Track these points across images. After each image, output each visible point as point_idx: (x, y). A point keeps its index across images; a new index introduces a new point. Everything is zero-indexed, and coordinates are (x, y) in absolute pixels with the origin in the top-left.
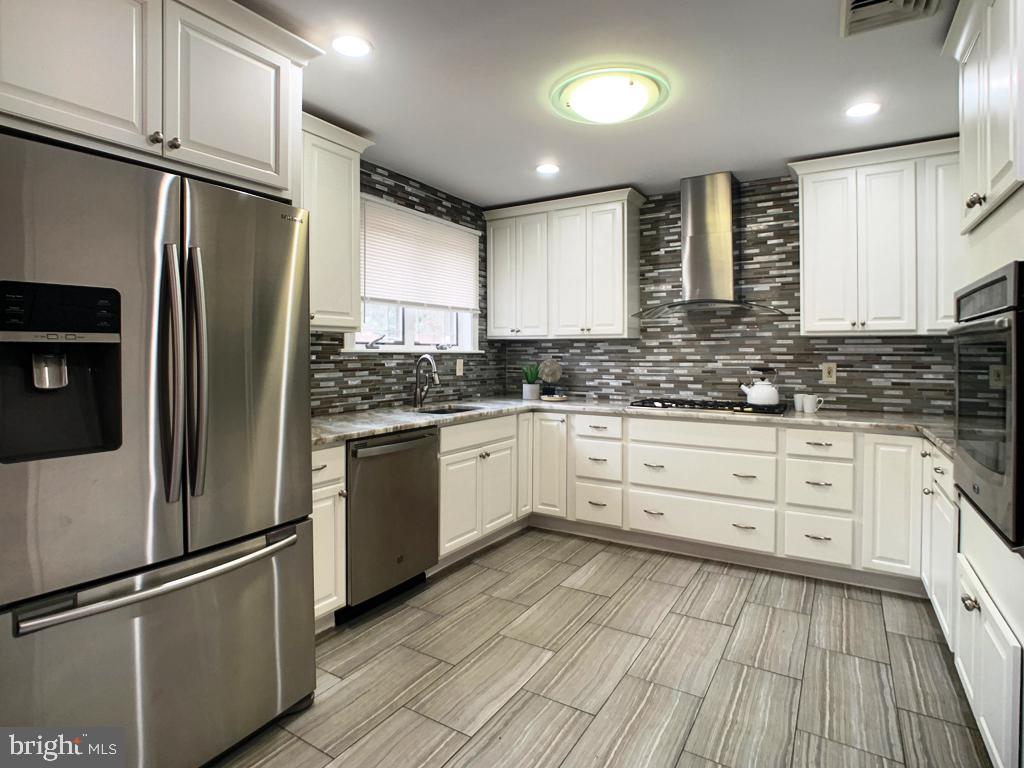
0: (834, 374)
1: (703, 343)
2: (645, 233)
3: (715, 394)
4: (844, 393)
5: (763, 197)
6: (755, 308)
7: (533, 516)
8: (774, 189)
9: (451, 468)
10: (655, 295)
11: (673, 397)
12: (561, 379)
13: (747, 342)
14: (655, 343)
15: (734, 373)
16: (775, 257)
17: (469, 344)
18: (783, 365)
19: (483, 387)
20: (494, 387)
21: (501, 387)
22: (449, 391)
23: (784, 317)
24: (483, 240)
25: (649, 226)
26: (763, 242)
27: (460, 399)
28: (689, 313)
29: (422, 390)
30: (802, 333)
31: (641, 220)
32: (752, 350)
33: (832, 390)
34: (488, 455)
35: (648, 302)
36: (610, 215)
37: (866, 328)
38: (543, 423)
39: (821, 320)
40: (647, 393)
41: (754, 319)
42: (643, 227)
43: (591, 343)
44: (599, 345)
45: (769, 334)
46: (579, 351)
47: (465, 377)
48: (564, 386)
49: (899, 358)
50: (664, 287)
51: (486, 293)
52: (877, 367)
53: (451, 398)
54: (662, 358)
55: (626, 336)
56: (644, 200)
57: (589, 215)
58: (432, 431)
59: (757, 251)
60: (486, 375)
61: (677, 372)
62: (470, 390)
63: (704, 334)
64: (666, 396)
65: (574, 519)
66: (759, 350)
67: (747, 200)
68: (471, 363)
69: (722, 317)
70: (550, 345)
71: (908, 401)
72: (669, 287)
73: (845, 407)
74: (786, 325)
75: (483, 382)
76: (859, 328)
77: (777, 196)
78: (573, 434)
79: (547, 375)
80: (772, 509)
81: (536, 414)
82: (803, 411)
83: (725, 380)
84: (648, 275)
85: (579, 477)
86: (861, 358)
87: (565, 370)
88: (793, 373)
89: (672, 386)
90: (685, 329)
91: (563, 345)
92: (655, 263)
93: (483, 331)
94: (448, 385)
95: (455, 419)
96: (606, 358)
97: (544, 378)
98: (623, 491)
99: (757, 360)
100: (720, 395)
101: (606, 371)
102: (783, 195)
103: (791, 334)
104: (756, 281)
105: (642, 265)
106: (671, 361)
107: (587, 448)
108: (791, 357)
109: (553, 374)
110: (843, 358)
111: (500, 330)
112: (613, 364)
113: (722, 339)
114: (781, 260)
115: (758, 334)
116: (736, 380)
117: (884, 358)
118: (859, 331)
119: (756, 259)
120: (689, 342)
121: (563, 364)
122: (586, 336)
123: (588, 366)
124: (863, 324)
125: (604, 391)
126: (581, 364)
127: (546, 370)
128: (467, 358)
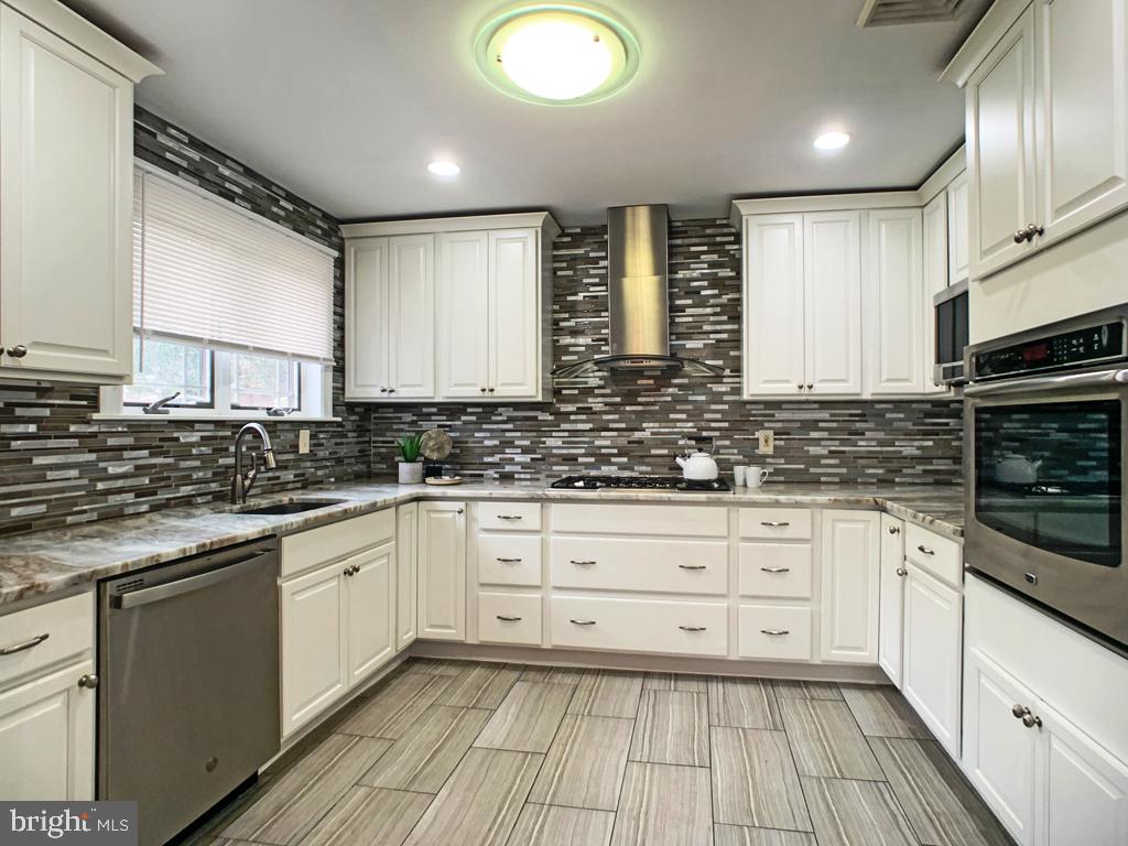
0: (771, 442)
1: (628, 408)
2: (559, 273)
3: (644, 468)
4: (781, 464)
5: (696, 240)
6: (687, 368)
7: (418, 642)
8: (708, 231)
9: (299, 598)
10: (571, 349)
11: (593, 473)
12: (451, 454)
13: (678, 407)
14: (571, 408)
15: (663, 444)
16: (709, 310)
17: (317, 407)
18: (717, 434)
19: (338, 469)
20: (356, 468)
21: (363, 467)
22: (289, 476)
23: (718, 379)
24: (340, 264)
25: (564, 265)
26: (697, 292)
27: (304, 487)
28: (613, 371)
29: (246, 477)
30: (746, 397)
31: (555, 256)
32: (684, 416)
33: (768, 460)
34: (357, 570)
35: (564, 358)
36: (521, 244)
37: (813, 391)
38: (433, 515)
39: (766, 381)
40: (564, 470)
41: (686, 381)
42: (557, 265)
43: (488, 409)
44: (500, 410)
45: (703, 398)
46: (474, 418)
47: (312, 456)
48: (456, 464)
49: (835, 425)
50: (581, 340)
51: (343, 337)
52: (814, 435)
53: (290, 486)
54: (580, 426)
55: (540, 398)
56: (560, 231)
57: (492, 241)
58: (269, 544)
59: (690, 302)
60: (343, 451)
61: (597, 443)
62: (320, 473)
63: (630, 397)
64: (584, 472)
65: (476, 643)
66: (691, 417)
67: (679, 242)
68: (321, 436)
69: (649, 378)
70: (434, 410)
71: (844, 471)
72: (588, 341)
73: (782, 479)
74: (723, 388)
75: (339, 461)
76: (806, 390)
77: (712, 240)
78: (476, 527)
79: (432, 451)
80: (722, 604)
81: (422, 504)
82: (745, 485)
83: (654, 452)
84: (562, 324)
85: (482, 585)
86: (799, 425)
87: (456, 443)
88: (727, 443)
89: (592, 460)
90: (608, 391)
91: (453, 409)
92: (572, 310)
93: (339, 390)
94: (286, 468)
95: (306, 521)
96: (510, 426)
97: (427, 453)
98: (542, 598)
99: (689, 427)
100: (649, 469)
101: (510, 444)
102: (718, 239)
103: (726, 398)
104: (689, 336)
105: (555, 312)
106: (591, 430)
107: (495, 545)
108: (726, 425)
109: (440, 448)
110: (779, 425)
111: (367, 387)
112: (519, 434)
113: (653, 404)
114: (715, 314)
115: (690, 398)
116: (665, 452)
117: (821, 425)
118: (805, 395)
119: (689, 311)
120: (612, 407)
121: (452, 434)
122: (488, 398)
123: (485, 438)
124: (810, 387)
125: (508, 468)
126: (476, 435)
127: (431, 443)
128: (316, 426)
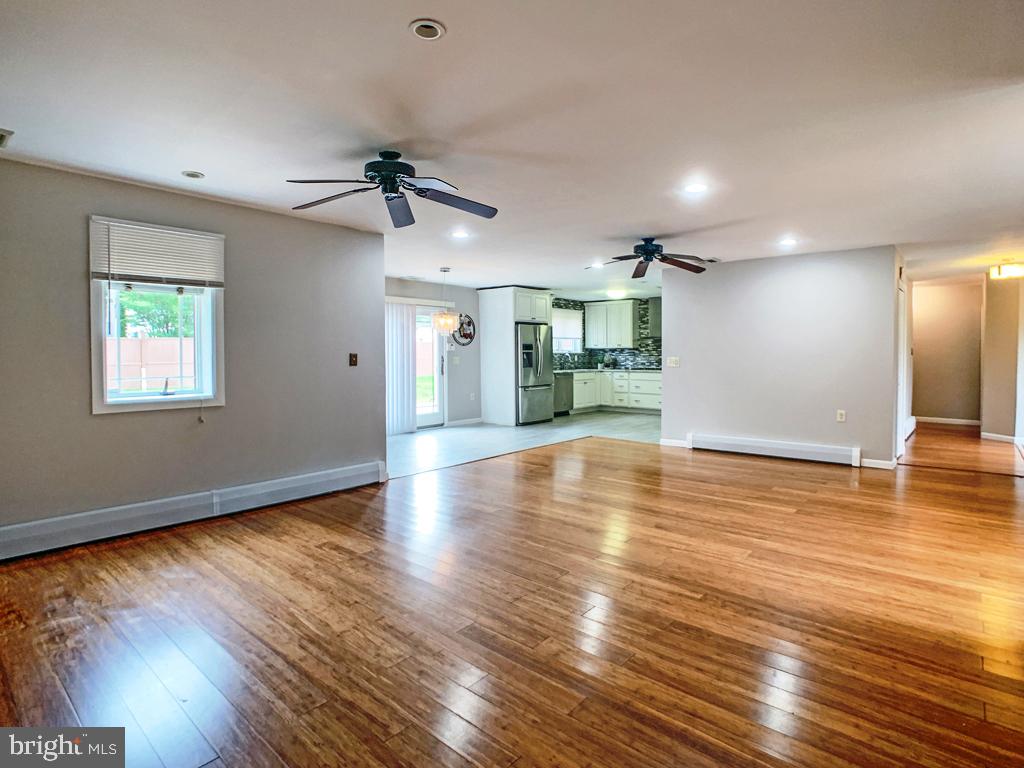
7: (601, 406)
9: (576, 385)
12: (612, 362)
14: (643, 349)
17: (579, 350)
19: (585, 365)
20: (588, 365)
21: (590, 365)
24: (584, 313)
34: (587, 383)
35: (640, 336)
36: (626, 308)
38: (603, 375)
40: (641, 366)
43: (622, 350)
44: (624, 350)
46: (618, 352)
47: (578, 361)
48: (615, 365)
51: (584, 332)
54: (646, 355)
55: (633, 347)
56: (638, 302)
58: (572, 374)
60: (585, 361)
68: (580, 357)
70: (608, 350)
75: (585, 363)
78: (613, 379)
81: (601, 373)
84: (639, 327)
85: (615, 392)
87: (613, 359)
91: (613, 350)
92: (643, 323)
93: (584, 346)
95: (576, 372)
96: (627, 355)
97: (606, 361)
98: (628, 395)
101: (627, 359)
107: (618, 383)
109: (609, 361)
111: (591, 345)
112: (629, 357)
120: (654, 350)
121: (613, 357)
122: (620, 347)
123: (621, 358)
125: (627, 366)
126: (619, 357)
127: (607, 359)
128: (579, 355)
